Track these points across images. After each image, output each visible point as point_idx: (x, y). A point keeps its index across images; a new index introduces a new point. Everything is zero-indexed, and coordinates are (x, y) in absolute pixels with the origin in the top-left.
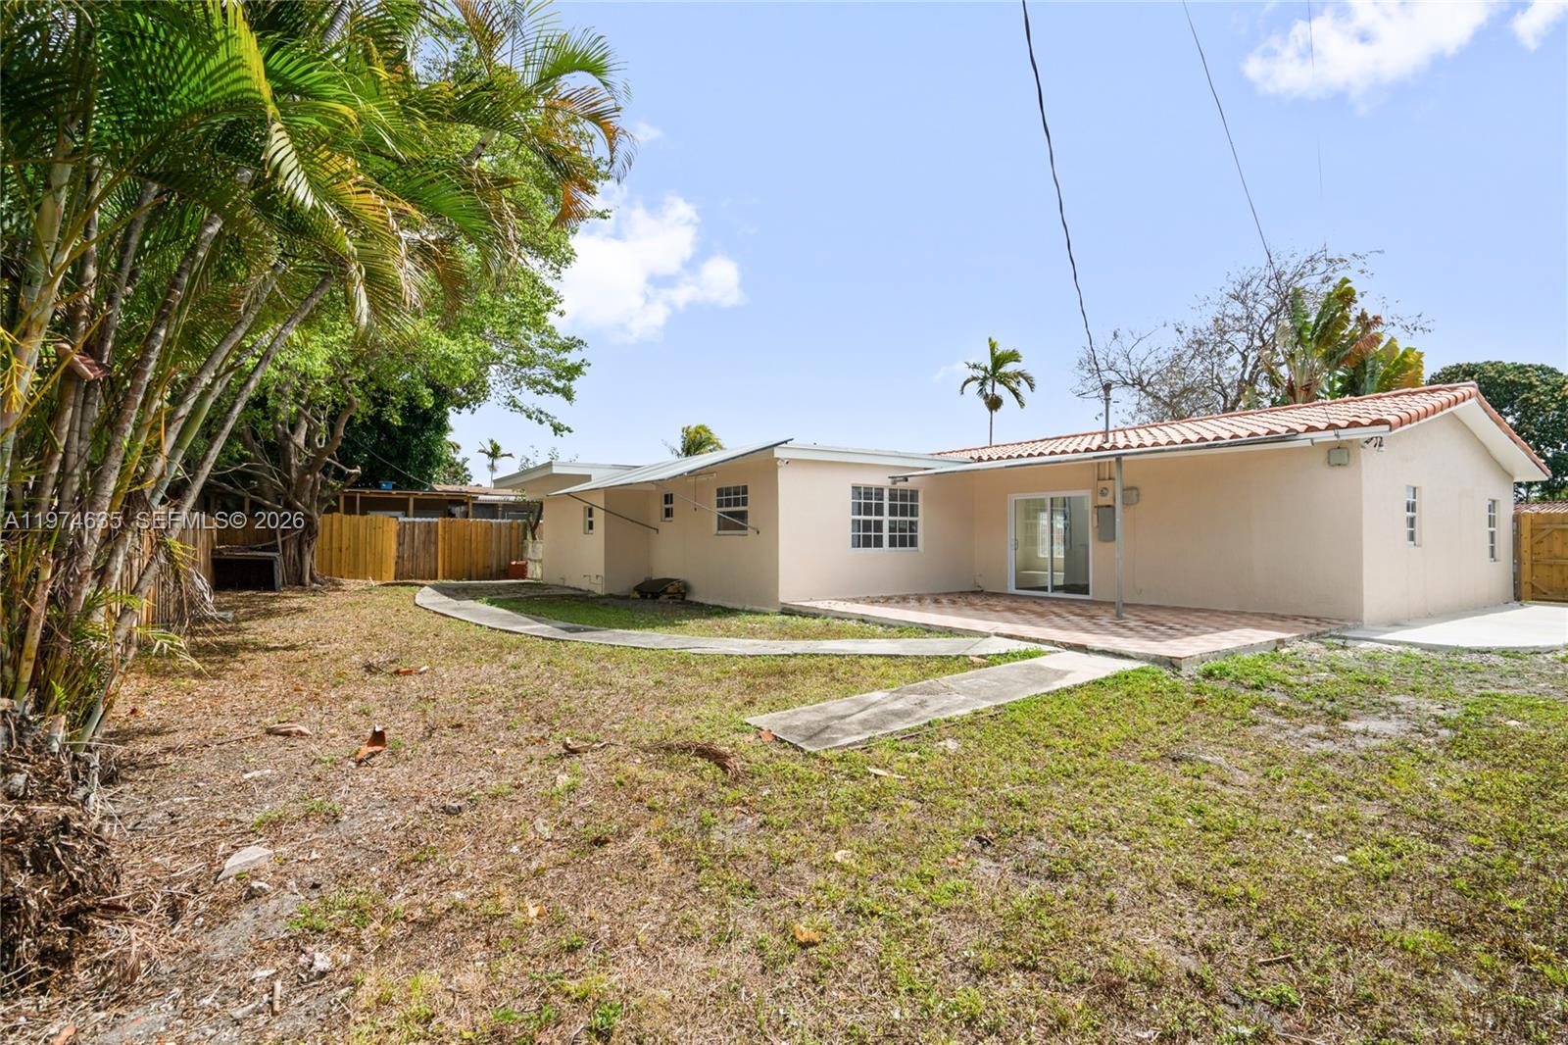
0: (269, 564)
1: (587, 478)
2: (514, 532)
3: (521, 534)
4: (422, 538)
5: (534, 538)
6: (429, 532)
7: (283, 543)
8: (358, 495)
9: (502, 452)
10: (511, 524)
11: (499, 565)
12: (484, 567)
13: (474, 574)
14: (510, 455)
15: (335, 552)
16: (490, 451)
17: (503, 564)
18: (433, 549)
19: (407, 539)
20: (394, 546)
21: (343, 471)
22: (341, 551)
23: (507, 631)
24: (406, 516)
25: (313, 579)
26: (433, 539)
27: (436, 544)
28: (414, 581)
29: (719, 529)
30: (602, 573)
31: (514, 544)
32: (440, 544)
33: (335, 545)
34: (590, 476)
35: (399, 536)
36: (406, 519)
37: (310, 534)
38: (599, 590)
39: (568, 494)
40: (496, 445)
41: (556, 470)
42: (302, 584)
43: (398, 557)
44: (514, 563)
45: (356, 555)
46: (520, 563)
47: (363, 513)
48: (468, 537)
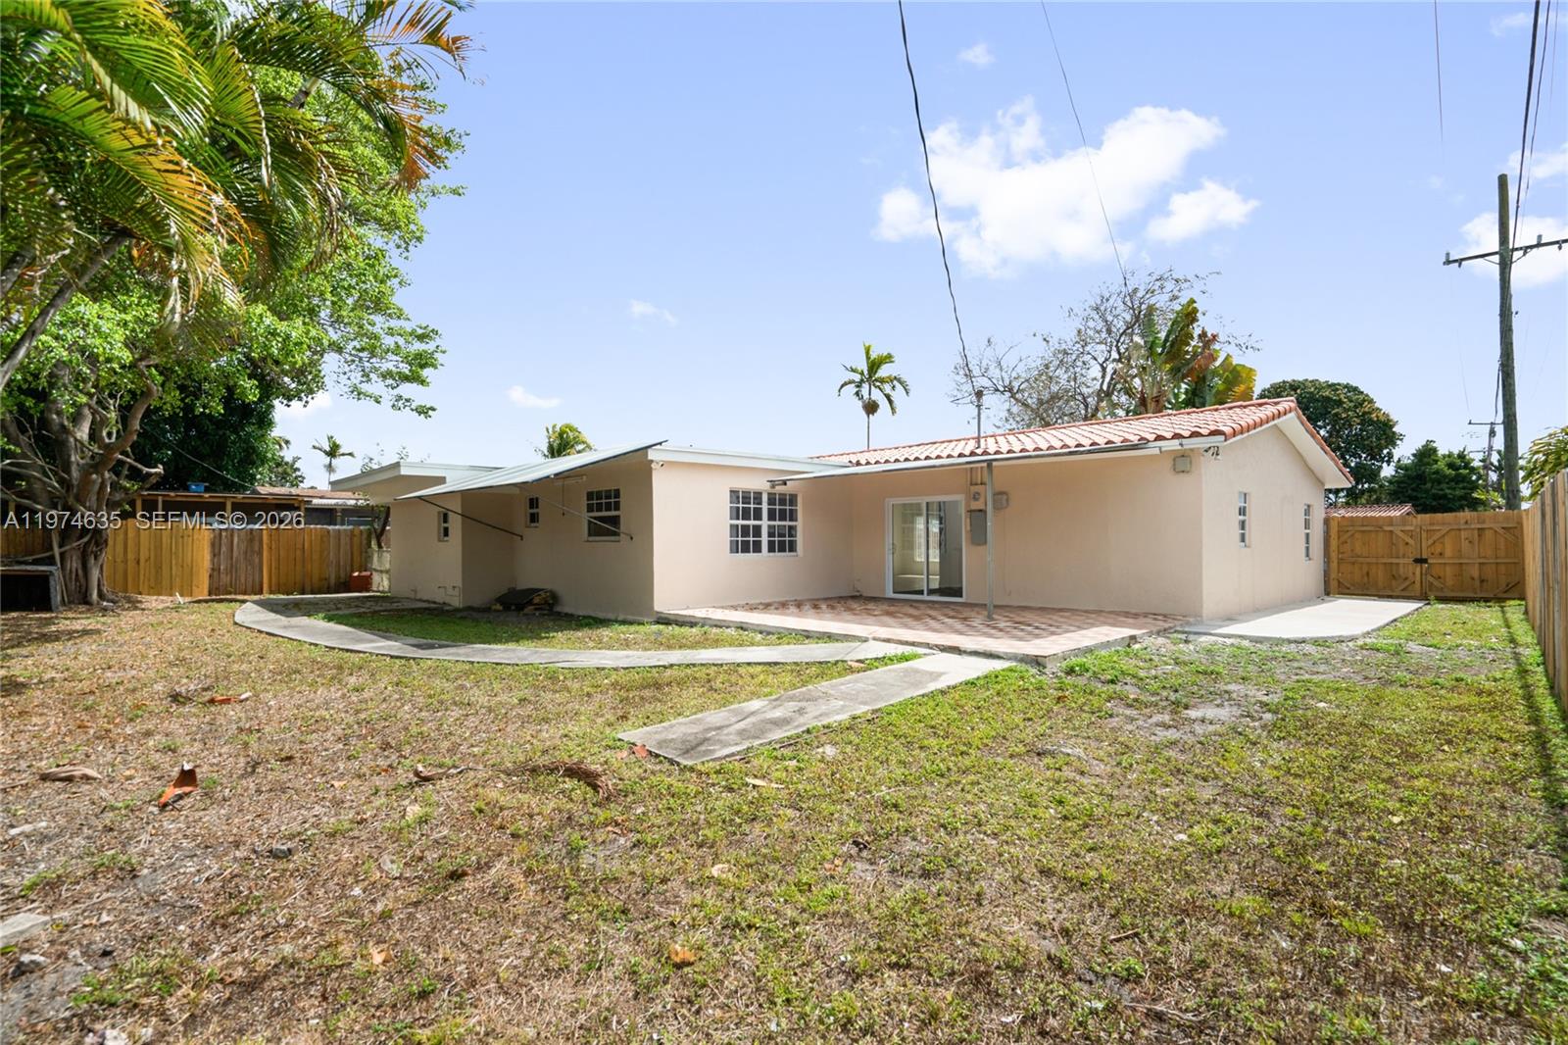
0: (43, 579)
1: (441, 480)
2: (356, 540)
3: (365, 542)
4: (243, 547)
5: (380, 546)
6: (251, 540)
7: (62, 554)
8: (160, 499)
9: (341, 451)
10: (352, 531)
11: (338, 577)
12: (321, 579)
13: (308, 588)
14: (351, 454)
15: (131, 564)
16: (328, 449)
17: (342, 575)
18: (257, 560)
19: (224, 549)
20: (207, 556)
21: (140, 471)
22: (138, 562)
23: (347, 650)
25: (101, 595)
26: (256, 548)
27: (260, 553)
28: (233, 596)
29: (590, 535)
30: (459, 583)
31: (356, 553)
32: (265, 554)
33: (131, 556)
34: (444, 478)
35: (213, 545)
37: (97, 544)
38: (456, 602)
39: (419, 497)
40: (334, 443)
41: (404, 471)
42: (88, 603)
43: (213, 569)
44: (356, 574)
45: (159, 568)
46: (364, 574)
48: (299, 546)
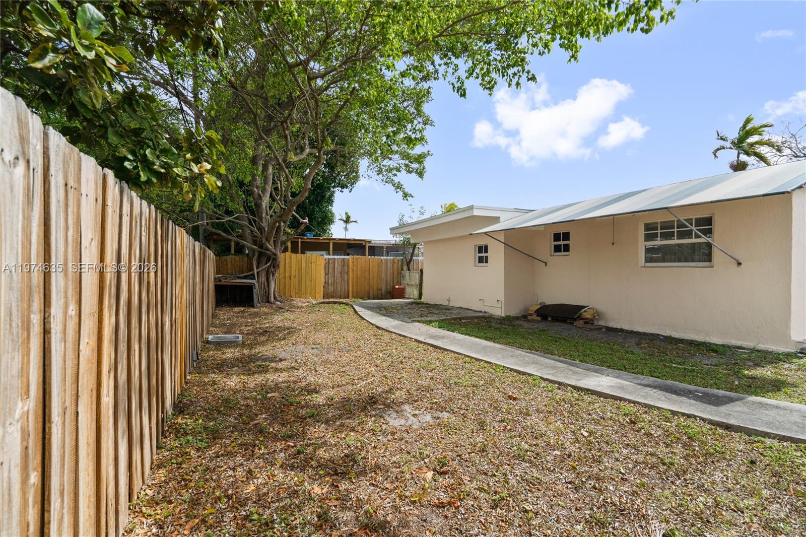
0: (250, 288)
1: (496, 220)
2: (396, 265)
3: (400, 267)
4: (339, 269)
5: (409, 270)
6: (344, 265)
7: (258, 273)
8: (300, 240)
9: (351, 219)
10: (393, 260)
11: (386, 288)
12: (377, 290)
13: (371, 296)
14: (355, 222)
15: (287, 279)
16: (345, 219)
17: (389, 287)
18: (346, 277)
19: (330, 270)
20: (323, 275)
21: (299, 220)
22: (290, 278)
23: (400, 335)
24: (329, 254)
25: (275, 298)
26: (346, 270)
27: (348, 273)
28: (331, 300)
29: (646, 261)
30: (502, 299)
31: (396, 273)
32: (351, 274)
33: (287, 275)
34: (498, 218)
35: (325, 268)
36: (328, 257)
37: (274, 267)
38: (498, 311)
39: (486, 233)
40: (348, 216)
41: (476, 213)
42: (268, 302)
43: (325, 283)
44: (397, 287)
45: (300, 281)
46: (400, 287)
47: (303, 252)
48: (367, 269)
